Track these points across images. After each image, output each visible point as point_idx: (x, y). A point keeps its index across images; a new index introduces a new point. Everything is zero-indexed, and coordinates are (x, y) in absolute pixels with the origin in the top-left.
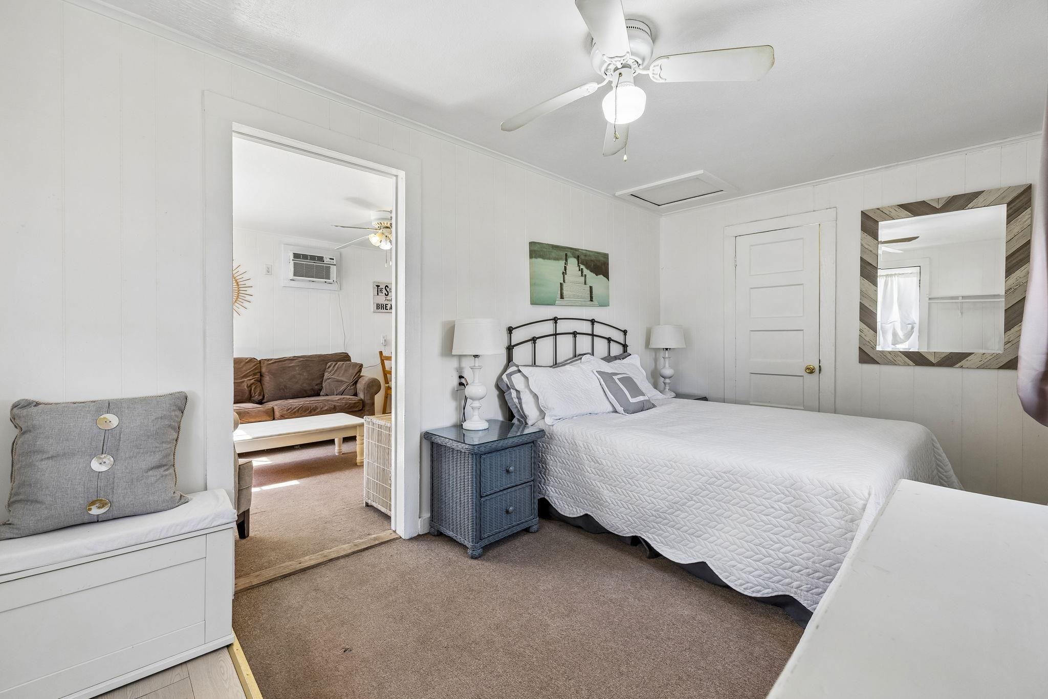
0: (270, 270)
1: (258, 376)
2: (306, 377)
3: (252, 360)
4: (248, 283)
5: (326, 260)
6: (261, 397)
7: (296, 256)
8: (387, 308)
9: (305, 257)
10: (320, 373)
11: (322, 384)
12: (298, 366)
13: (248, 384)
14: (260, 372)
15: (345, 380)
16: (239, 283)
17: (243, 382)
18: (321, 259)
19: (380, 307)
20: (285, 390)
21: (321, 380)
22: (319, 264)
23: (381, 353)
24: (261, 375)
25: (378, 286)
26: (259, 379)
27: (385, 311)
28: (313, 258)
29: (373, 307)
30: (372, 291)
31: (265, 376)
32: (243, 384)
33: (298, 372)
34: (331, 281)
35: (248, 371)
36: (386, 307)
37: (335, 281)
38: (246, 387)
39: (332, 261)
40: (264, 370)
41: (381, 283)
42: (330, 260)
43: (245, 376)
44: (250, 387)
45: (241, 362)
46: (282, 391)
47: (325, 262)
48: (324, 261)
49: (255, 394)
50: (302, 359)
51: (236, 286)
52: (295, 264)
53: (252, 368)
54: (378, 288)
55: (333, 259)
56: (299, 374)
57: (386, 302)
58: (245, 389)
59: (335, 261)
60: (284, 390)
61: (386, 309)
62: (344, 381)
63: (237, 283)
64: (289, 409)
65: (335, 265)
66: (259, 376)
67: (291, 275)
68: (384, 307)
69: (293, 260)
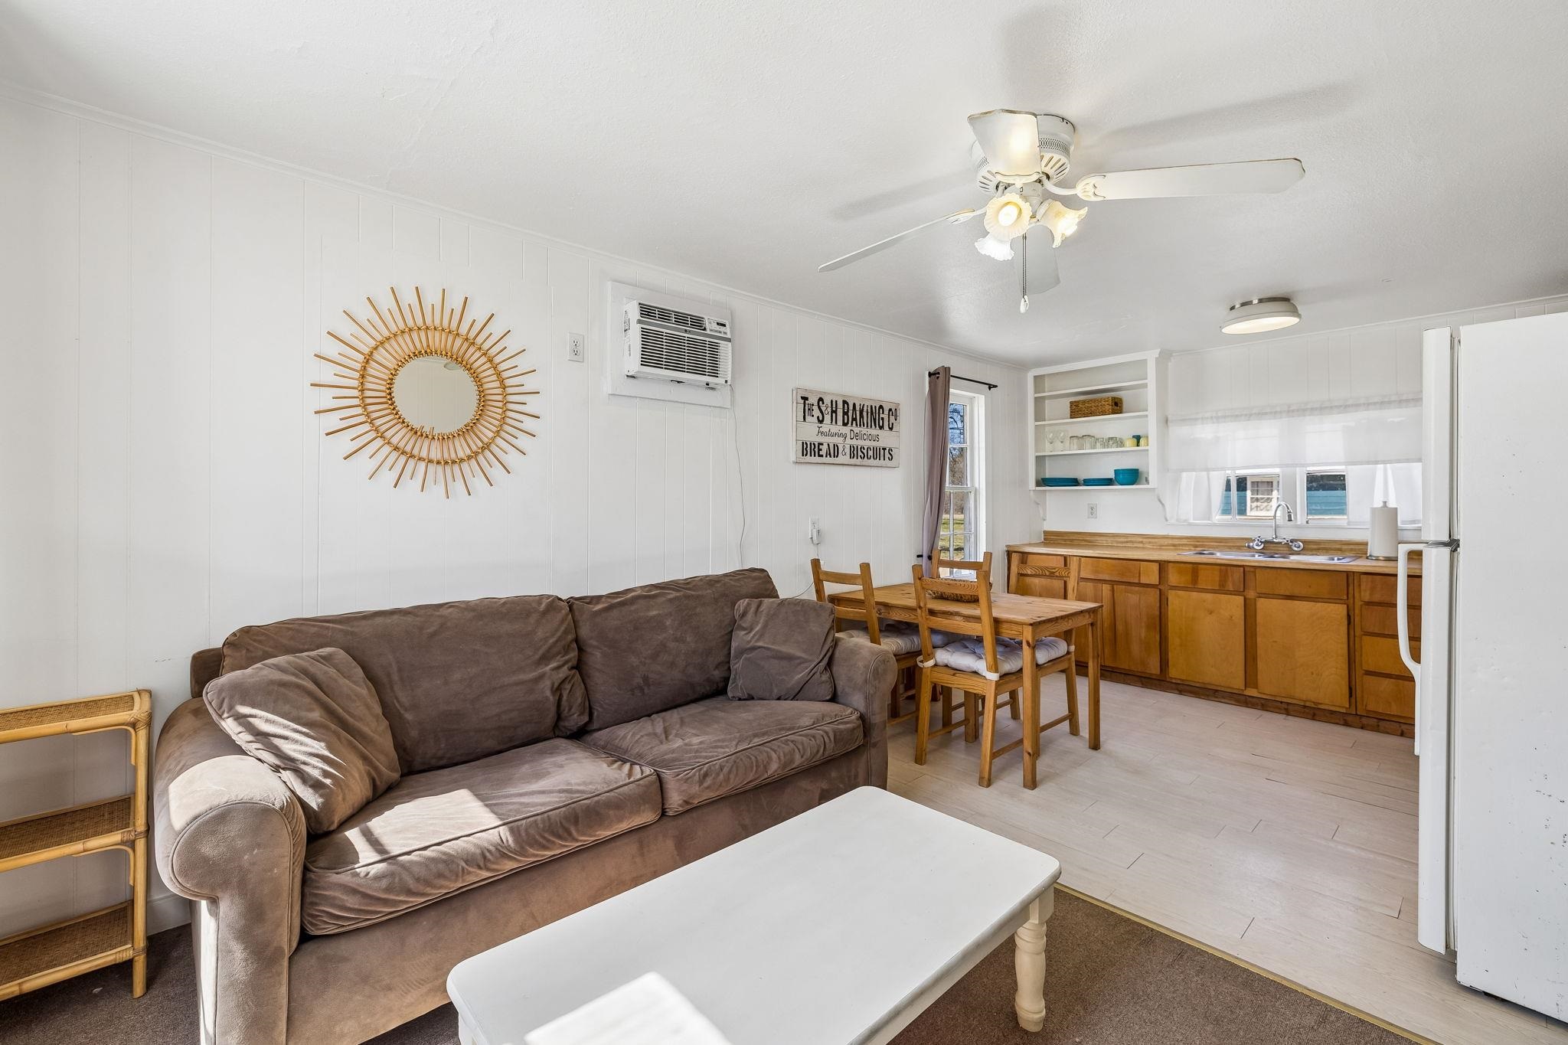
0: (580, 348)
1: (573, 654)
2: (693, 645)
3: (553, 604)
4: (530, 383)
5: (711, 326)
6: (586, 719)
7: (646, 311)
8: (821, 453)
9: (664, 315)
10: (723, 633)
11: (729, 662)
12: (670, 614)
13: (553, 684)
14: (577, 640)
15: (799, 654)
16: (508, 382)
17: (541, 677)
18: (698, 323)
19: (809, 449)
20: (646, 691)
21: (725, 652)
22: (695, 335)
23: (816, 563)
24: (581, 650)
25: (805, 399)
26: (574, 662)
27: (817, 459)
28: (681, 319)
29: (793, 451)
30: (790, 410)
31: (589, 650)
32: (541, 685)
33: (671, 632)
34: (720, 380)
35: (551, 641)
36: (820, 450)
37: (729, 383)
38: (548, 693)
39: (722, 329)
40: (585, 631)
41: (811, 391)
42: (718, 328)
43: (545, 659)
44: (557, 690)
45: (528, 614)
46: (637, 693)
47: (708, 332)
48: (705, 329)
49: (570, 710)
50: (674, 594)
51: (499, 391)
52: (645, 333)
53: (557, 630)
54: (805, 402)
55: (724, 326)
56: (676, 640)
57: (821, 439)
58: (547, 698)
59: (727, 329)
60: (642, 690)
61: (820, 456)
62: (799, 658)
63: (502, 382)
64: (706, 775)
65: (729, 340)
66: (576, 653)
67: (633, 363)
68: (816, 450)
69: (639, 322)
